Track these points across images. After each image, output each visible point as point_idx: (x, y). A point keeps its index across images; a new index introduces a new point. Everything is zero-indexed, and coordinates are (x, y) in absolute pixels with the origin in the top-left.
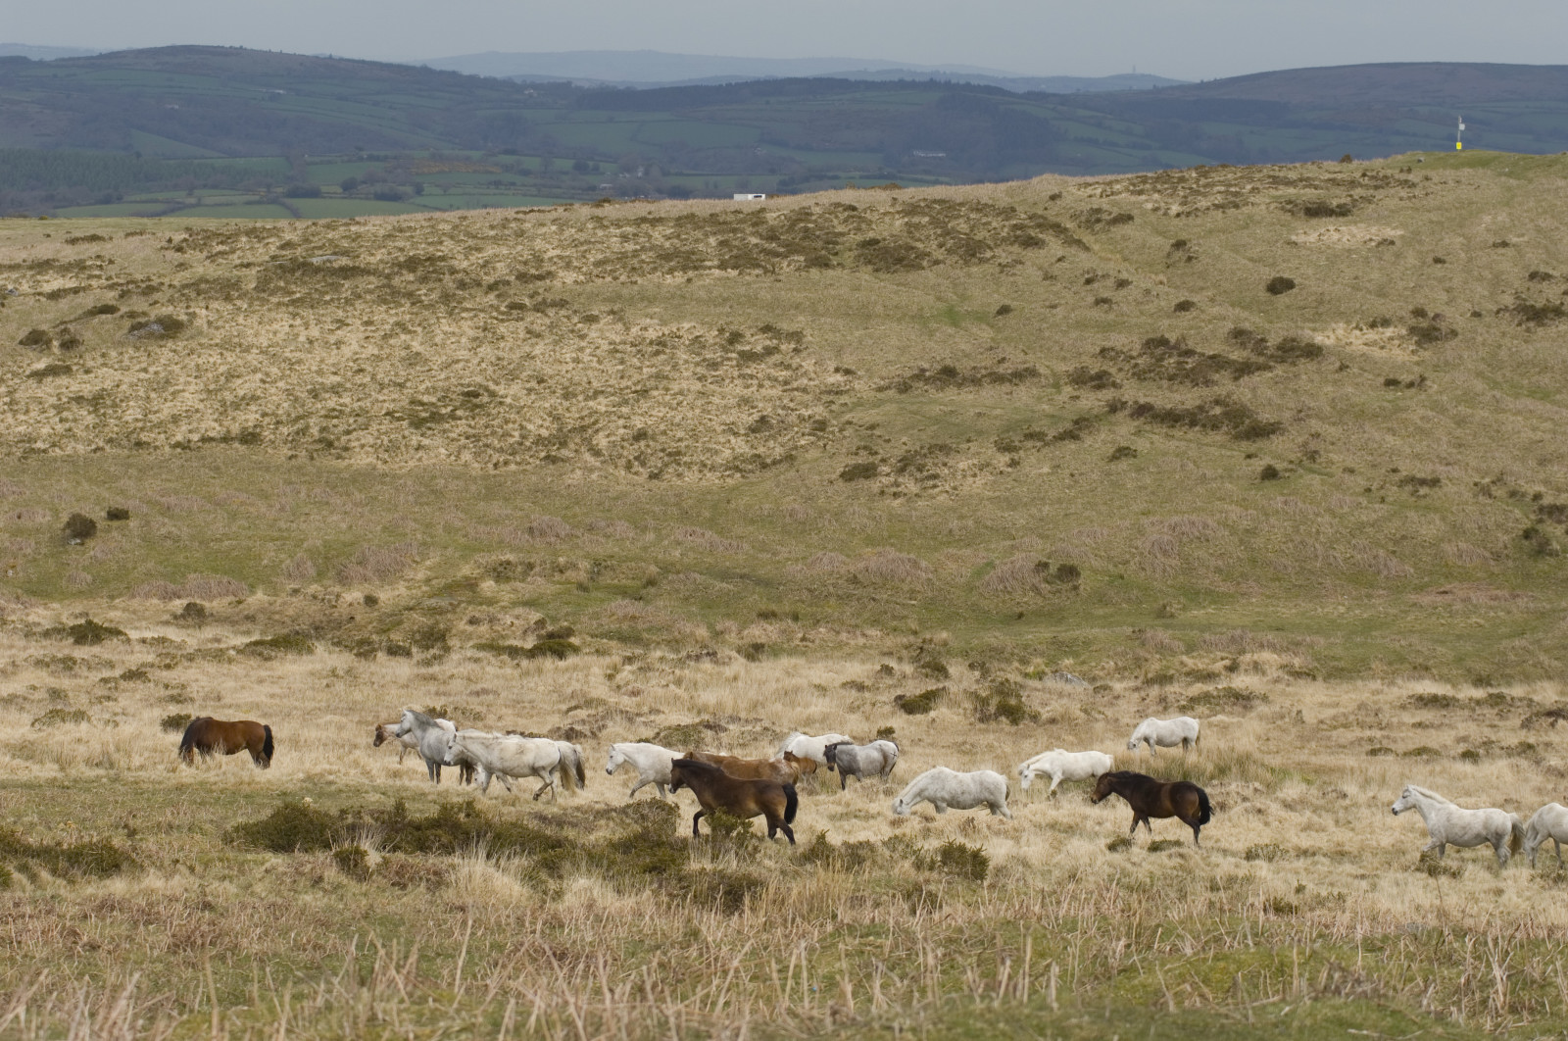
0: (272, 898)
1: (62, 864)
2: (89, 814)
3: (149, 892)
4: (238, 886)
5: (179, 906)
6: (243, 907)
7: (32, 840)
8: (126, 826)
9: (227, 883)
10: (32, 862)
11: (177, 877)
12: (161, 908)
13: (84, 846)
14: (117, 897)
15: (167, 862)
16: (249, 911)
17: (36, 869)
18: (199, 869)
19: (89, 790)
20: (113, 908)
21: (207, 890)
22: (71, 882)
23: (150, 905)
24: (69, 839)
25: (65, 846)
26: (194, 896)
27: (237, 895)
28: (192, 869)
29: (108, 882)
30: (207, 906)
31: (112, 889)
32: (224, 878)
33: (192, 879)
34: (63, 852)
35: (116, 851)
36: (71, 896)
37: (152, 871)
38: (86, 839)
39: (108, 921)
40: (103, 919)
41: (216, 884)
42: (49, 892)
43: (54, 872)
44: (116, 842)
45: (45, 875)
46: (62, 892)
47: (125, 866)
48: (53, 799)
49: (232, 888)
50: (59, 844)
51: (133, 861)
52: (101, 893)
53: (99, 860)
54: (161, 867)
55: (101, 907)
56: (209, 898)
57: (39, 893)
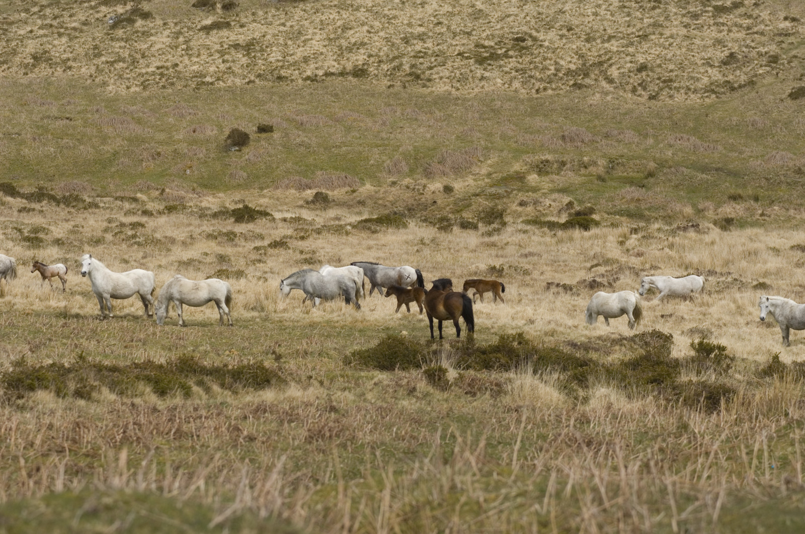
0: (379, 403)
1: (228, 380)
2: (247, 344)
3: (291, 400)
4: (355, 395)
5: (313, 410)
6: (359, 409)
7: (207, 363)
8: (274, 353)
9: (347, 393)
10: (206, 379)
11: (311, 389)
12: (300, 411)
13: (244, 367)
14: (268, 403)
15: (303, 378)
16: (363, 412)
17: (209, 384)
18: (326, 383)
19: (246, 327)
20: (265, 411)
21: (333, 398)
22: (235, 393)
23: (291, 408)
24: (233, 363)
25: (230, 367)
26: (323, 402)
27: (354, 401)
28: (321, 383)
29: (261, 393)
30: (333, 409)
31: (264, 398)
32: (344, 389)
33: (322, 390)
34: (229, 371)
35: (267, 370)
36: (235, 403)
37: (293, 384)
38: (245, 362)
39: (262, 420)
40: (258, 419)
41: (339, 393)
42: (219, 400)
43: (222, 386)
44: (267, 364)
45: (216, 388)
46: (229, 400)
47: (273, 381)
48: (221, 333)
49: (350, 396)
50: (226, 365)
51: (279, 377)
52: (257, 400)
53: (255, 377)
54: (299, 382)
55: (257, 410)
56: (334, 404)
57: (211, 401)
